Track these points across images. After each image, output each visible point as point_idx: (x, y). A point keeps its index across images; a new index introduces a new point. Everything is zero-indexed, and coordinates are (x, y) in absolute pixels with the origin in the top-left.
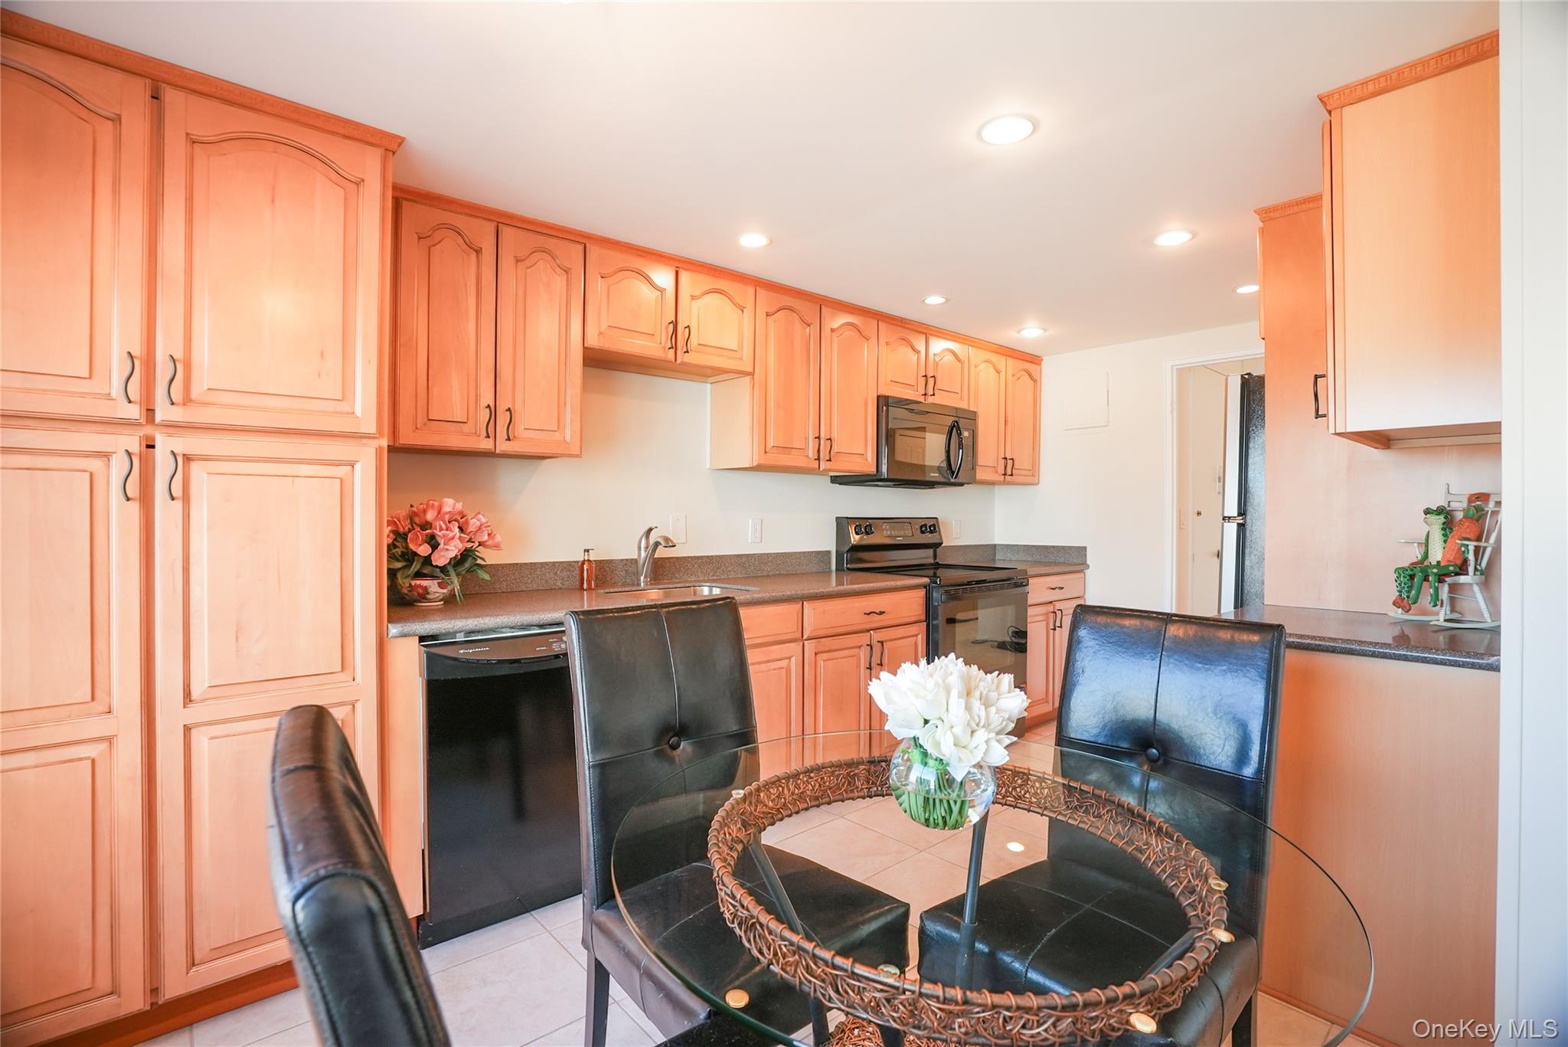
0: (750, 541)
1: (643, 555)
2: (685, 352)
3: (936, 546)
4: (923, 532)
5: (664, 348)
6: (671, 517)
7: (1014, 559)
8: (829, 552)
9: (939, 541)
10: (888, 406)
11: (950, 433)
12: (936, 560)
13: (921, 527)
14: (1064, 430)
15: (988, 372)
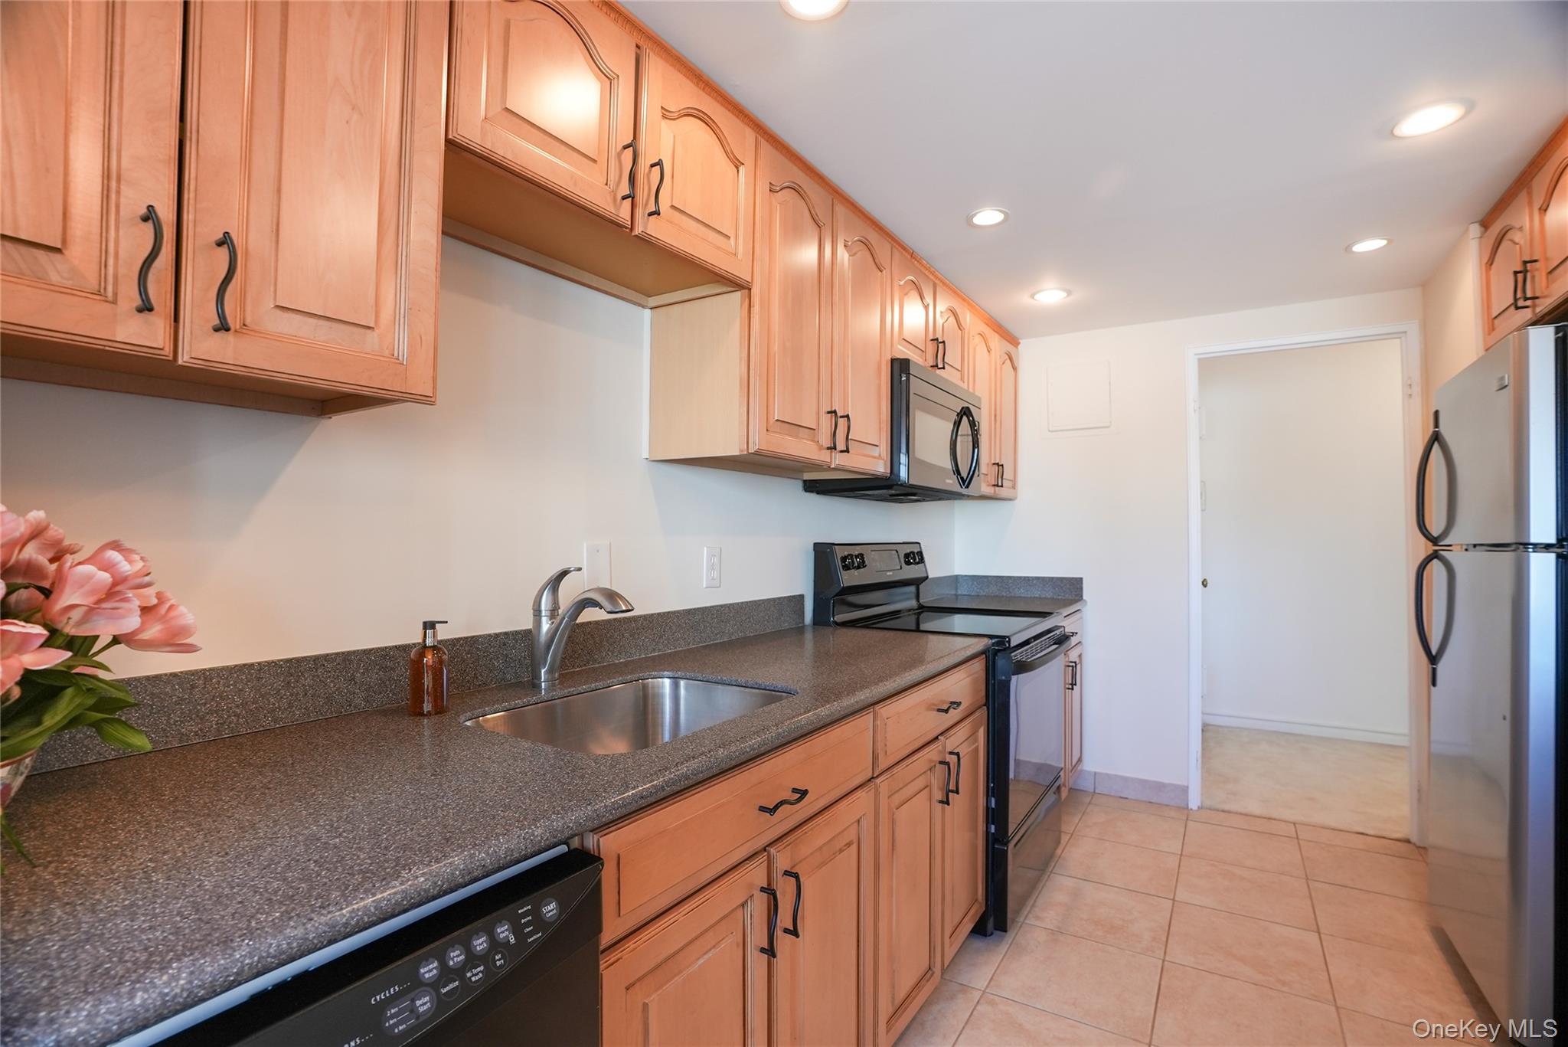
0: (704, 586)
1: (546, 626)
2: (651, 214)
3: (917, 582)
4: (908, 563)
5: (614, 193)
6: (585, 545)
7: (982, 593)
8: (802, 597)
9: (926, 575)
10: (908, 374)
11: (957, 424)
12: (918, 601)
13: (907, 556)
14: (1049, 431)
15: (981, 349)
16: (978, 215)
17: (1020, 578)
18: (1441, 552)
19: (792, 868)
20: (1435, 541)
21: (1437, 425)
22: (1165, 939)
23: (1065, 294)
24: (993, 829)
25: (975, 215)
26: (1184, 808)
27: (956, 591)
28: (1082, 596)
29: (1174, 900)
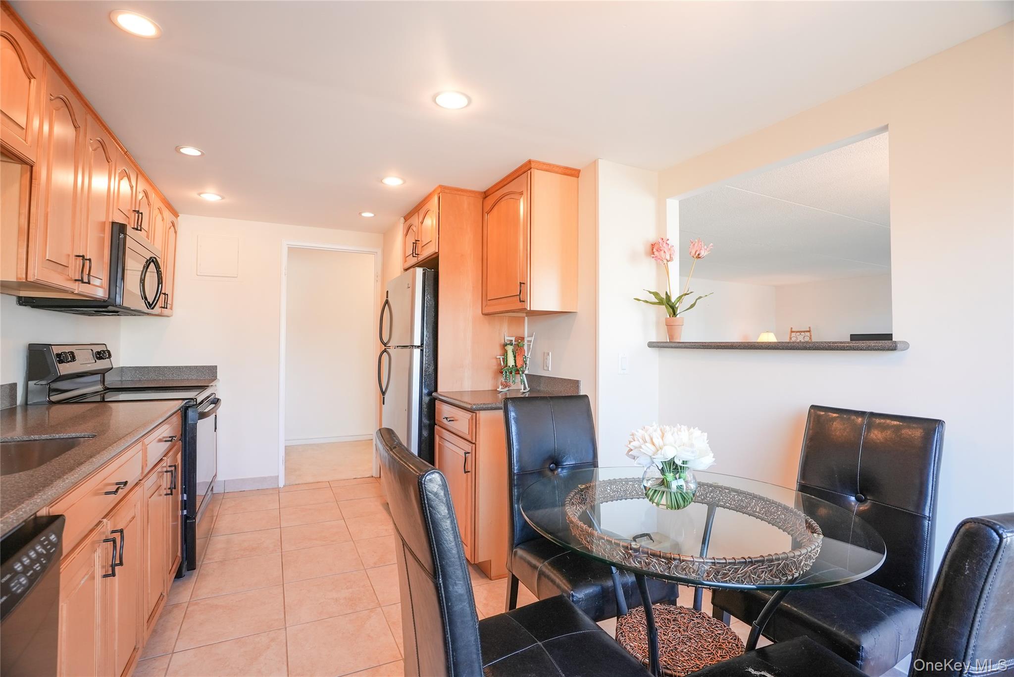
3: (103, 373)
4: (99, 358)
8: (16, 384)
9: (111, 366)
10: (125, 234)
11: (146, 267)
12: (104, 384)
13: (99, 353)
14: (198, 275)
15: (159, 217)
16: (184, 149)
17: (173, 367)
18: (387, 349)
19: (114, 527)
20: (385, 344)
21: (387, 297)
22: (280, 544)
23: (220, 198)
24: (185, 512)
25: (182, 148)
26: (276, 488)
27: (122, 378)
28: (216, 377)
29: (280, 528)
